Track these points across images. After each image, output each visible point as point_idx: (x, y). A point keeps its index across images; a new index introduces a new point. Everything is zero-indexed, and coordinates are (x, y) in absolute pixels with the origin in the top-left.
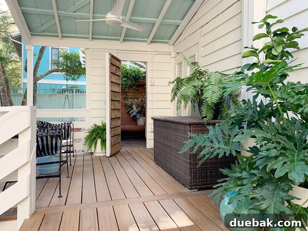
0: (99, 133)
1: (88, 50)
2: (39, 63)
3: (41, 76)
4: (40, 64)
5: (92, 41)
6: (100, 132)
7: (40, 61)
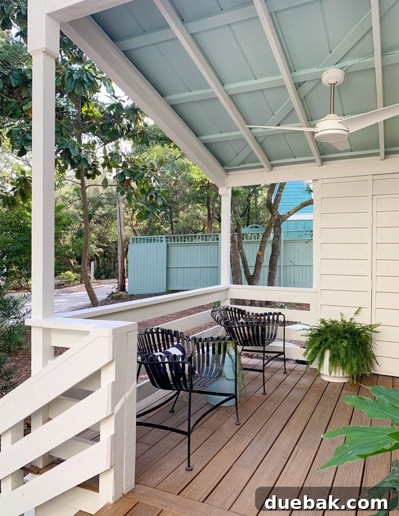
0: (326, 340)
1: (317, 182)
2: (280, 195)
3: (289, 213)
4: (282, 197)
5: (322, 165)
6: (329, 337)
7: (282, 192)
